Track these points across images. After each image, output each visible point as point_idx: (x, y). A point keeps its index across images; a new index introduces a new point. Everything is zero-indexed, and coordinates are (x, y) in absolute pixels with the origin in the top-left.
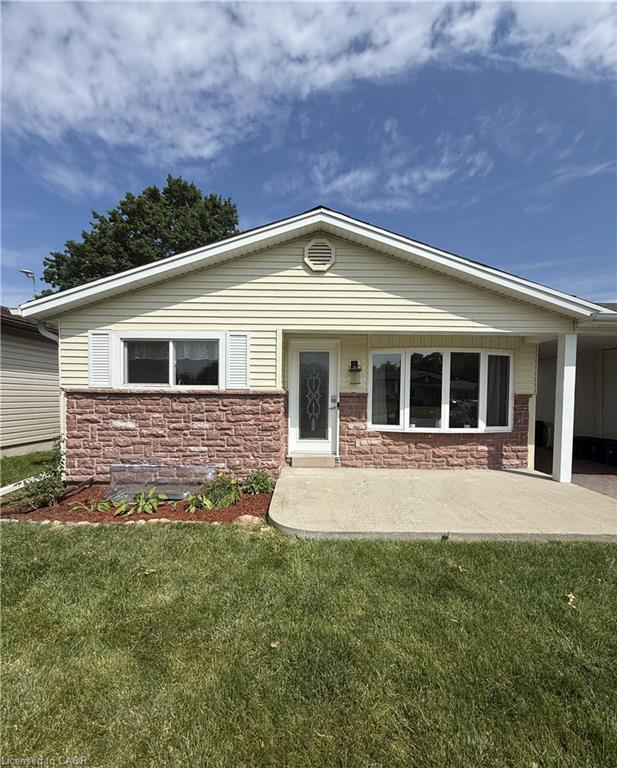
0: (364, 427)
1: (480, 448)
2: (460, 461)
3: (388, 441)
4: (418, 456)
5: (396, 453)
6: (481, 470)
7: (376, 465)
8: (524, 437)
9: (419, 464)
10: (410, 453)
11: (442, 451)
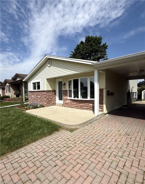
0: (67, 98)
1: (90, 104)
2: (86, 108)
3: (71, 101)
4: (77, 105)
5: (73, 104)
6: (91, 111)
7: (69, 107)
8: (102, 102)
9: (77, 107)
10: (75, 105)
11: (81, 105)
